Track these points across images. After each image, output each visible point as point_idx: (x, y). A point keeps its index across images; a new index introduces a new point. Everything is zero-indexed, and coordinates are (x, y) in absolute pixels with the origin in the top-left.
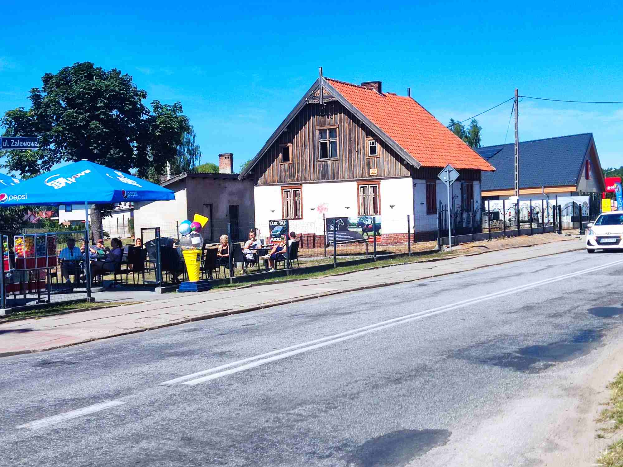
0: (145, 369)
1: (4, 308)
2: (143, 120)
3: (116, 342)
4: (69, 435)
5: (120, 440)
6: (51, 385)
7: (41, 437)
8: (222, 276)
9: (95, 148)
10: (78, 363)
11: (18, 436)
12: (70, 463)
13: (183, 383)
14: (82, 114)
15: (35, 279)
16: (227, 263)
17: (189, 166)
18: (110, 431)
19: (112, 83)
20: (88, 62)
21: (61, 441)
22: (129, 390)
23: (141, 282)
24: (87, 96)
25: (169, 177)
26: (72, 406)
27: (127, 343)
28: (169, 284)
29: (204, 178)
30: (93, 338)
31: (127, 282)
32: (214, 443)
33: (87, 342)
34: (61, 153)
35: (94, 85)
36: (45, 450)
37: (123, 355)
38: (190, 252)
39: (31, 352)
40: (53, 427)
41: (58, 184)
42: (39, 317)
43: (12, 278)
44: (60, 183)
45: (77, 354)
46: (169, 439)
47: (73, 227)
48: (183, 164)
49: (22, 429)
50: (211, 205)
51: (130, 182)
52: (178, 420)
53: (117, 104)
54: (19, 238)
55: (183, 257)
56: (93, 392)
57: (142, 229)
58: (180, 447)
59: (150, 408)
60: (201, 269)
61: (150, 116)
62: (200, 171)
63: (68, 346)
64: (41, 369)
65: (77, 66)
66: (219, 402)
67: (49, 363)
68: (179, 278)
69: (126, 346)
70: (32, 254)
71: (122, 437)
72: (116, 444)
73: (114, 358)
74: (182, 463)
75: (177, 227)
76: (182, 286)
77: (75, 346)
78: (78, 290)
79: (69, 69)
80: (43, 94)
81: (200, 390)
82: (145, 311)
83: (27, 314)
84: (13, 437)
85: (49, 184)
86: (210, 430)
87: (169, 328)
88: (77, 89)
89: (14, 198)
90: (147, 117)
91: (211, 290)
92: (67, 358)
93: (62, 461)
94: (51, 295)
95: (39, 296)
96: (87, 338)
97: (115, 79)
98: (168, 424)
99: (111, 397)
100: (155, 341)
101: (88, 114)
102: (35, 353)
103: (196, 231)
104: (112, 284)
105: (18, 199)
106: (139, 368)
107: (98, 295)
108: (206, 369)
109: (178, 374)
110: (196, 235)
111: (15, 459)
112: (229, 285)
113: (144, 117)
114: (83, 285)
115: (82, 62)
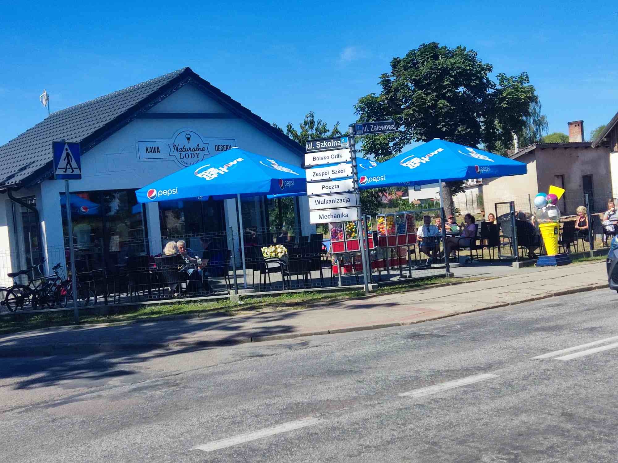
0: (514, 343)
1: (371, 284)
2: (489, 94)
3: (481, 317)
4: (448, 405)
5: (499, 412)
6: (424, 357)
7: (422, 406)
8: (581, 249)
9: (443, 126)
10: (446, 336)
11: (401, 403)
12: (453, 431)
13: (556, 359)
14: (429, 94)
15: (396, 256)
16: (586, 235)
17: (536, 137)
18: (487, 403)
19: (458, 60)
20: (433, 43)
21: (442, 410)
22: (500, 364)
23: (496, 257)
24: (433, 76)
25: (516, 151)
26: (447, 377)
27: (491, 317)
28: (526, 259)
29: (554, 149)
30: (457, 312)
31: (483, 257)
32: (598, 420)
33: (452, 316)
34: (411, 134)
35: (439, 65)
36: (428, 418)
37: (490, 330)
38: (547, 225)
39: (400, 325)
40: (433, 396)
41: (413, 164)
42: (404, 292)
43: (376, 255)
44: (414, 163)
45: (443, 328)
46: (549, 414)
47: (423, 205)
48: (529, 136)
49: (404, 397)
50: (562, 176)
51: (482, 157)
52: (555, 396)
53: (463, 80)
54: (381, 217)
55: (540, 231)
56: (465, 364)
57: (496, 204)
58: (562, 422)
59: (524, 382)
60: (559, 242)
61: (496, 89)
62: (547, 141)
63: (434, 319)
64: (412, 341)
65: (423, 48)
66: (597, 379)
67: (418, 336)
68: (536, 252)
69: (490, 320)
70: (393, 232)
71: (501, 410)
72: (495, 416)
73: (480, 332)
74: (566, 438)
75: (530, 200)
76: (540, 261)
77: (441, 320)
78: (437, 265)
79: (415, 52)
80: (392, 79)
81: (575, 366)
82: (506, 286)
83: (392, 289)
84: (397, 404)
85: (404, 165)
86: (592, 408)
87: (532, 302)
88: (424, 70)
89: (373, 180)
90: (493, 91)
91: (571, 265)
92: (435, 331)
93: (445, 429)
94: (412, 271)
95: (401, 272)
96: (452, 312)
97: (460, 56)
98: (545, 399)
99: (483, 370)
100: (520, 315)
101: (435, 94)
102: (405, 326)
103: (552, 203)
104: (468, 259)
105: (377, 180)
106: (508, 343)
107: (457, 271)
108: (578, 345)
109: (549, 348)
110: (552, 208)
111: (402, 424)
112: (590, 259)
113: (490, 91)
114: (441, 261)
115: (427, 43)
